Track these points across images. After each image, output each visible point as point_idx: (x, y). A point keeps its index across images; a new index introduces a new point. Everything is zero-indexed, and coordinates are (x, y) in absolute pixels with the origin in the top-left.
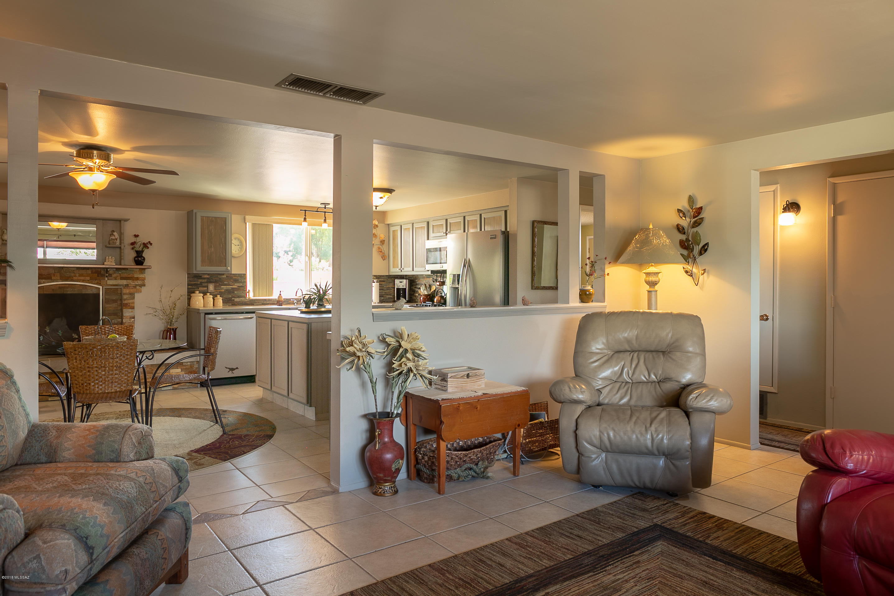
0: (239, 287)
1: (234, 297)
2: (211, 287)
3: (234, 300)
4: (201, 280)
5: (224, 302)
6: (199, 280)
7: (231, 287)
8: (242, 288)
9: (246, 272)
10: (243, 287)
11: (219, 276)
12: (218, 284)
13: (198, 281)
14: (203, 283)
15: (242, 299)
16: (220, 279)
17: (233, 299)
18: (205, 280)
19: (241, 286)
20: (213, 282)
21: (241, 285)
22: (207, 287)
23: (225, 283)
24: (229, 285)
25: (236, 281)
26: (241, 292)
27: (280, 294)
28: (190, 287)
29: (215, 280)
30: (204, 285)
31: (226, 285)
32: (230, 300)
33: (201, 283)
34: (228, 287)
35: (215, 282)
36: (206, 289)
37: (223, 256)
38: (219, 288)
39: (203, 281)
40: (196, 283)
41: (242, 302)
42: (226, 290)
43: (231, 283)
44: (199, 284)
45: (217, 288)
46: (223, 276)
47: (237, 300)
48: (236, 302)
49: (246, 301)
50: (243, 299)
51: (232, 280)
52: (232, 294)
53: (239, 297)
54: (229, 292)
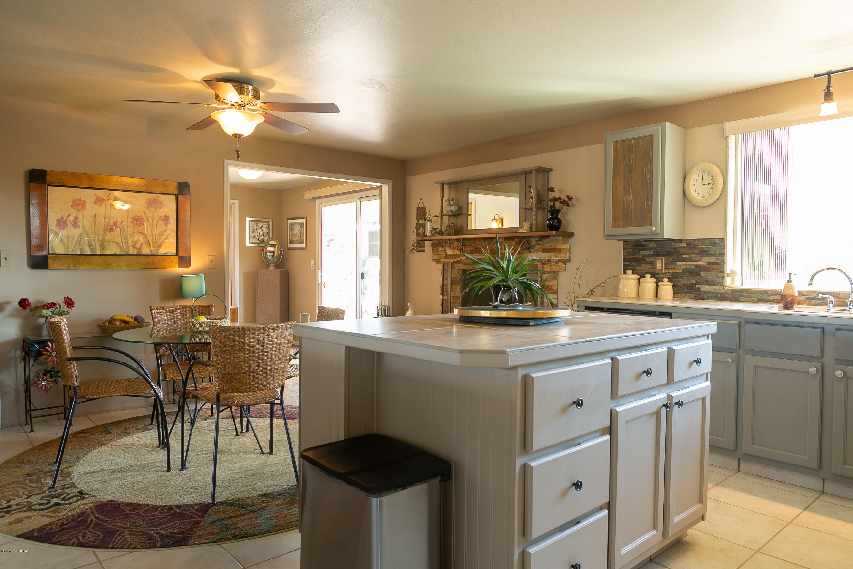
0: (709, 263)
1: (700, 284)
2: (659, 265)
3: (699, 289)
4: (643, 253)
5: (678, 291)
6: (641, 252)
7: (695, 263)
8: (716, 267)
9: (726, 235)
10: (717, 264)
11: (674, 245)
12: (671, 259)
13: (639, 253)
14: (647, 256)
15: (715, 287)
16: (675, 248)
17: (697, 286)
18: (651, 252)
19: (714, 263)
20: (664, 255)
21: (714, 260)
22: (653, 263)
23: (684, 256)
24: (691, 260)
25: (704, 253)
26: (714, 274)
27: (789, 282)
28: (627, 263)
29: (667, 251)
30: (648, 259)
31: (684, 260)
32: (692, 289)
33: (645, 257)
34: (689, 263)
35: (667, 255)
36: (650, 266)
37: (647, 208)
38: (673, 266)
39: (647, 253)
40: (636, 256)
41: (716, 293)
42: (686, 270)
43: (694, 256)
44: (641, 259)
45: (670, 266)
46: (681, 245)
47: (704, 288)
48: (704, 292)
49: (724, 291)
50: (718, 287)
51: (696, 252)
52: (696, 278)
53: (708, 283)
54: (690, 273)
